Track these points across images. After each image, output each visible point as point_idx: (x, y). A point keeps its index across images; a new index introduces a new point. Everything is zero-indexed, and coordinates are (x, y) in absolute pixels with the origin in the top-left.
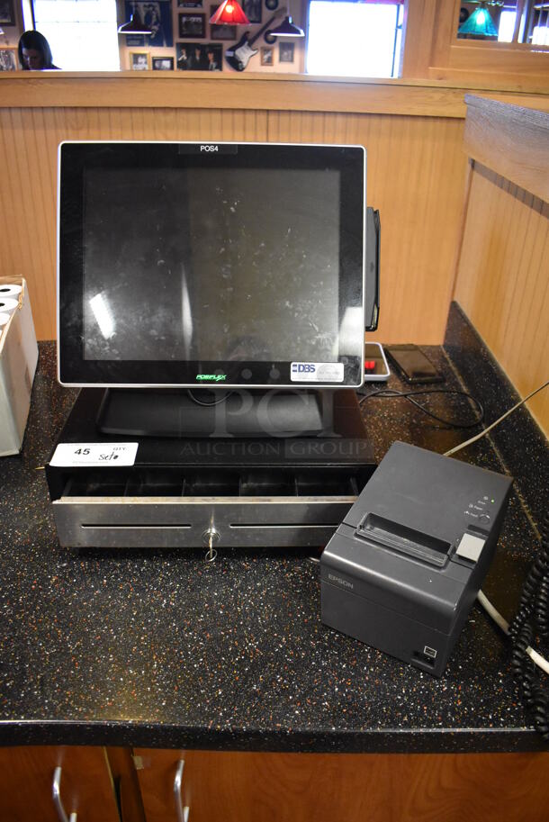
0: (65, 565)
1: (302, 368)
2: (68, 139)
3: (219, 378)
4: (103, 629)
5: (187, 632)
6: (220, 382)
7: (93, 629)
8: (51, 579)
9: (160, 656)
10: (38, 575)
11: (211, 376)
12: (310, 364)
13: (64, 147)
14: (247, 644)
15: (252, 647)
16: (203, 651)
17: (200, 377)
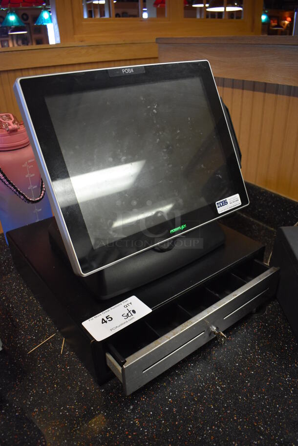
0: (131, 407)
1: (221, 204)
2: (23, 76)
3: (183, 227)
4: (208, 431)
5: (252, 396)
6: (185, 229)
7: (203, 435)
8: (134, 423)
9: (257, 421)
10: (123, 426)
11: (178, 228)
12: (224, 200)
13: (21, 82)
14: (286, 381)
15: (289, 380)
16: (272, 400)
17: (172, 231)
